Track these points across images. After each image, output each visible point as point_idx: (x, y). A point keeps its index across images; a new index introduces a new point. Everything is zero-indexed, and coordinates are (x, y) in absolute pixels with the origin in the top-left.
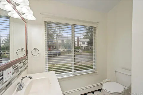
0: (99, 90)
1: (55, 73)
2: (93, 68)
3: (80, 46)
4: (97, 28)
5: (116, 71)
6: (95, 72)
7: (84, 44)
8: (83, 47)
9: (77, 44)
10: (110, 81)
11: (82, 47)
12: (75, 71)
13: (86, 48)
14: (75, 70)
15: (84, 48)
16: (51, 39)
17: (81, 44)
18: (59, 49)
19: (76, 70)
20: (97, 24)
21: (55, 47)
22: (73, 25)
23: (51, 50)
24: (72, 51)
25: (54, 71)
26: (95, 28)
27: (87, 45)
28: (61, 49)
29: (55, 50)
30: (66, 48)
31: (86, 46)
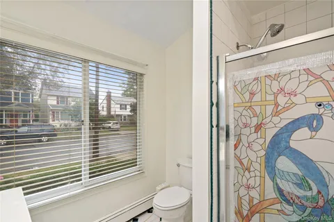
0: (150, 211)
1: (22, 192)
2: (138, 163)
3: (112, 113)
4: (145, 76)
5: (178, 165)
6: (141, 172)
7: (123, 108)
8: (120, 116)
9: (105, 109)
10: (169, 186)
11: (118, 116)
12: (90, 178)
13: (129, 118)
14: (90, 173)
15: (125, 120)
16: (21, 92)
17: (116, 110)
18: (51, 122)
19: (93, 175)
20: (146, 67)
21: (37, 116)
22: (86, 61)
23: (20, 124)
24: (83, 127)
25: (21, 188)
26: (142, 75)
27: (131, 111)
28: (56, 122)
29: (35, 123)
30: (72, 120)
31: (128, 116)
